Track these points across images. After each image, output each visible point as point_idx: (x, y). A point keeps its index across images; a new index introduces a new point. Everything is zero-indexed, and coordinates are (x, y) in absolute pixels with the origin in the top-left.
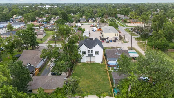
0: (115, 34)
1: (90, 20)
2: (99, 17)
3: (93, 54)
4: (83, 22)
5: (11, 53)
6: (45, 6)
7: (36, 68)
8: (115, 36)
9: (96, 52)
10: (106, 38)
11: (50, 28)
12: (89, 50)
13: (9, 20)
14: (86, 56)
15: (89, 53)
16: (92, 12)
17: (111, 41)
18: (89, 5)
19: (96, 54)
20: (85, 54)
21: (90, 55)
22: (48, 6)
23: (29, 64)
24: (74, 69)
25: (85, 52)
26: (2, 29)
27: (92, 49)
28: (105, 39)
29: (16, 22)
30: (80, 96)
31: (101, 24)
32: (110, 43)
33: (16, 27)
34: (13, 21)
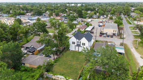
0: (114, 30)
1: (101, 17)
2: (111, 14)
3: (80, 45)
4: (95, 18)
5: (26, 37)
6: (71, 5)
7: (37, 49)
8: (114, 32)
9: (83, 43)
10: (105, 33)
11: (66, 22)
12: (78, 41)
13: (43, 15)
14: (75, 46)
15: (78, 44)
16: (106, 10)
17: (108, 36)
18: (109, 4)
19: (83, 45)
20: (74, 44)
21: (79, 45)
22: (73, 5)
23: (32, 46)
24: (63, 55)
25: (75, 42)
26: (33, 21)
27: (80, 41)
28: (103, 34)
29: (46, 16)
30: (52, 74)
31: (109, 21)
32: (107, 37)
33: (44, 20)
34: (44, 15)
